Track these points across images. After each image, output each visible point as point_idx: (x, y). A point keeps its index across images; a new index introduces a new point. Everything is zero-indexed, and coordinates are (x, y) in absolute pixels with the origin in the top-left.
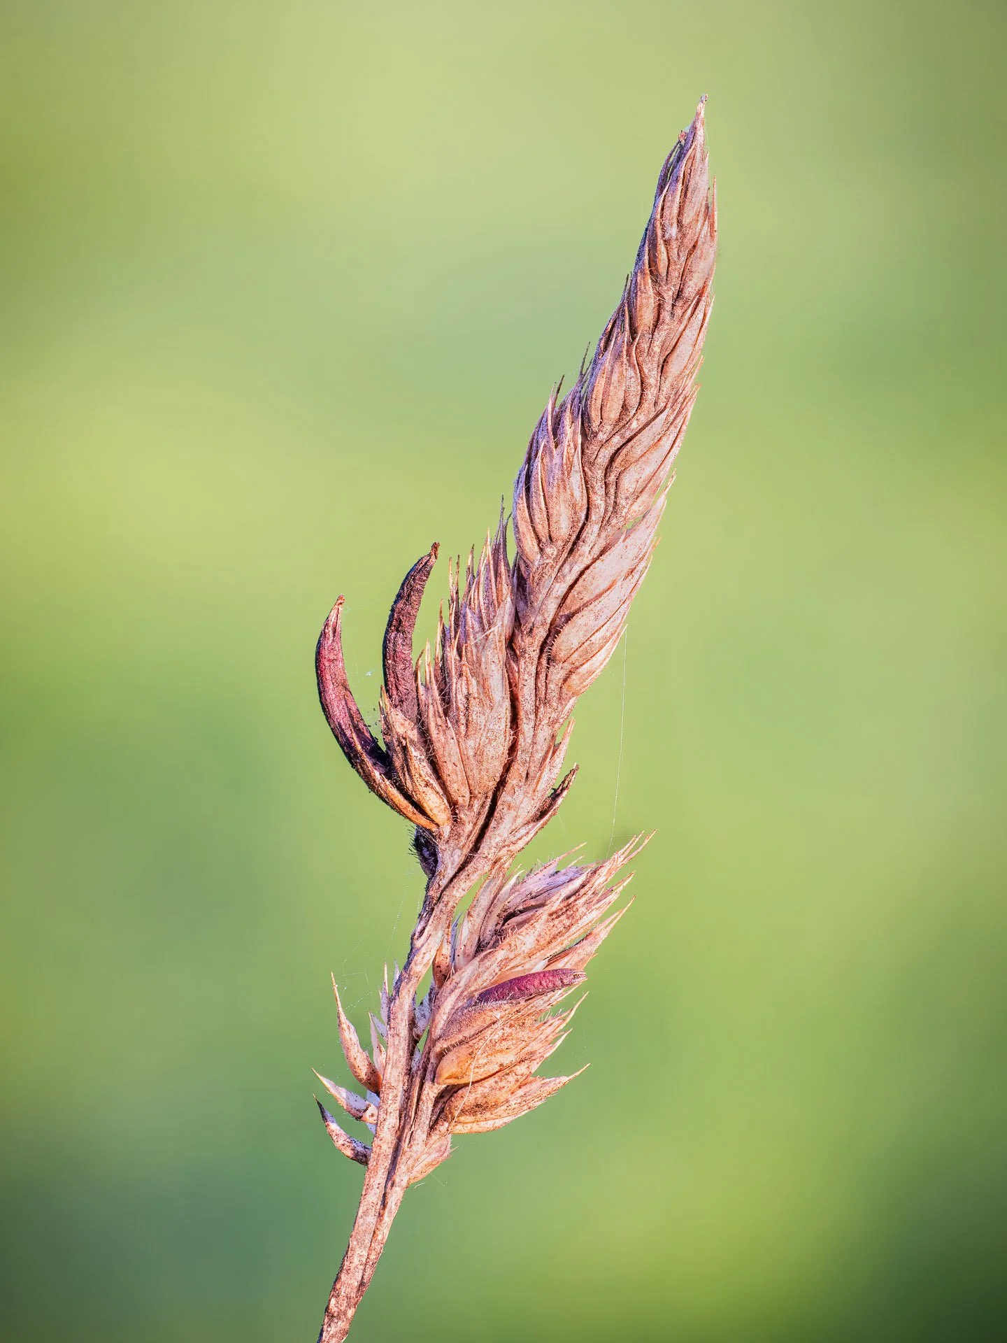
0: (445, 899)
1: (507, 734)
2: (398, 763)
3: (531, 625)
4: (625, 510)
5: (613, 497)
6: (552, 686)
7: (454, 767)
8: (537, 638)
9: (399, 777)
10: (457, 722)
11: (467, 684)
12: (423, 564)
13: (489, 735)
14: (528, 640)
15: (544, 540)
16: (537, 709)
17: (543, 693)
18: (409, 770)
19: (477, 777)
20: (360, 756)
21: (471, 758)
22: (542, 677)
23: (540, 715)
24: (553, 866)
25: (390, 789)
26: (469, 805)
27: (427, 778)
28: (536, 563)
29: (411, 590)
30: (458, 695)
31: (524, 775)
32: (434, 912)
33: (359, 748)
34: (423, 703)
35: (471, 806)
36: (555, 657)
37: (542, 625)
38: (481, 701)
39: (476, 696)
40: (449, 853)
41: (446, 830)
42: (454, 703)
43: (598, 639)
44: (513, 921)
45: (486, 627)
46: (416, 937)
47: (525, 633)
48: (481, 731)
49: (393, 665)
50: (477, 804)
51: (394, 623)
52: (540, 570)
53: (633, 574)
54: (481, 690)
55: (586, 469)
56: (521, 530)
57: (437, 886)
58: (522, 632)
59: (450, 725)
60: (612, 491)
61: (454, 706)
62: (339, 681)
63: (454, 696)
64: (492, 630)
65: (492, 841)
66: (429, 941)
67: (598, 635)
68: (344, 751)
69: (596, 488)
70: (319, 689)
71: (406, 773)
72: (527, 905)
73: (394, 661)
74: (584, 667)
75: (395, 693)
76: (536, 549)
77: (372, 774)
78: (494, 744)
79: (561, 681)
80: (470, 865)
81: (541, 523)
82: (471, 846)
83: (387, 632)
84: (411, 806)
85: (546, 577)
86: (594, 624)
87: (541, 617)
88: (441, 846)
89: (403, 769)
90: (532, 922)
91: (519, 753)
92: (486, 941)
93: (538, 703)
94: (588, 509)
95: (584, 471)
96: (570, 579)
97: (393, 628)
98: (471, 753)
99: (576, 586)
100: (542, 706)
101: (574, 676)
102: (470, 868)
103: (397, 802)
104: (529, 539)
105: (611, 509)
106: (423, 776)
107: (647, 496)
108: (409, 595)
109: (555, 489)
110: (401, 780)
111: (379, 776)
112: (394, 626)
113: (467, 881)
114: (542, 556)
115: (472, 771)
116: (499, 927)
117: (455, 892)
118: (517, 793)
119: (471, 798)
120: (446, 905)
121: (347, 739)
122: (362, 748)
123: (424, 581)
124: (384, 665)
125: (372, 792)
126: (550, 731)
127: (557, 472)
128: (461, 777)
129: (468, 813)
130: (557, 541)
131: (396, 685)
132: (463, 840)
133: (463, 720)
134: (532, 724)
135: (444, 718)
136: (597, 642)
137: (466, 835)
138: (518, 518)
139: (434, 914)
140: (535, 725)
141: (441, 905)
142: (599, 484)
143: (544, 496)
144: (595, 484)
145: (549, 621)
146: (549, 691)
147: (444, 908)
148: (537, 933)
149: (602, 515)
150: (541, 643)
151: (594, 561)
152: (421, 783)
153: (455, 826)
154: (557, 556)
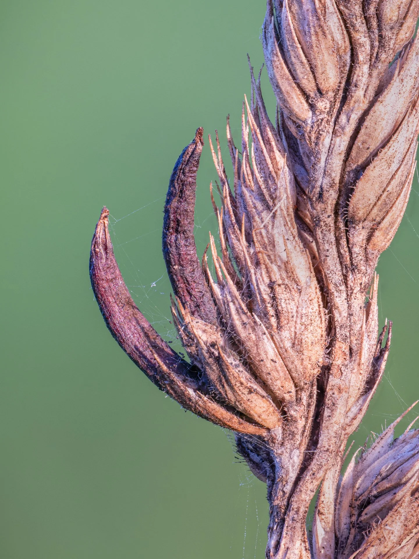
0: (294, 505)
1: (322, 314)
2: (213, 374)
3: (318, 189)
4: (393, 42)
5: (376, 31)
6: (356, 250)
7: (272, 363)
8: (329, 202)
9: (218, 390)
10: (265, 315)
11: (268, 272)
12: (190, 153)
13: (303, 321)
14: (319, 206)
15: (312, 94)
16: (345, 277)
17: (348, 259)
18: (228, 381)
19: (300, 368)
20: (169, 377)
21: (290, 350)
22: (343, 242)
23: (350, 283)
24: (389, 434)
25: (210, 404)
26: (297, 400)
27: (249, 384)
28: (309, 122)
29: (183, 185)
30: (260, 286)
31: (347, 352)
32: (286, 522)
33: (165, 368)
34: (221, 301)
35: (299, 400)
36: (353, 217)
37: (331, 186)
38: (287, 287)
39: (280, 282)
40: (287, 455)
41: (278, 432)
42: (258, 295)
43: (394, 188)
44: (370, 509)
45: (271, 204)
46: (272, 553)
47: (314, 199)
48: (295, 319)
49: (181, 270)
50: (304, 396)
51: (172, 224)
52: (315, 128)
53: (416, 108)
54: (284, 275)
55: (342, 8)
56: (283, 89)
57: (281, 493)
58: (310, 199)
59: (258, 320)
60: (374, 23)
61: (259, 299)
62: (123, 301)
63: (256, 288)
64: (278, 205)
65: (330, 431)
66: (288, 555)
67: (394, 183)
68: (147, 375)
69: (357, 26)
70: (104, 315)
71: (225, 385)
72: (382, 489)
73: (180, 265)
74: (386, 220)
75: (188, 298)
76: (306, 106)
77: (186, 393)
78: (311, 328)
79: (365, 242)
80: (313, 463)
81: (306, 77)
82: (307, 441)
83: (165, 236)
84: (235, 417)
85: (324, 134)
86: (387, 173)
87: (328, 178)
88: (277, 450)
89: (221, 381)
90: (396, 508)
91: (338, 330)
92: (344, 537)
93: (344, 271)
94: (352, 50)
95: (339, 10)
96: (349, 130)
97: (171, 230)
98: (288, 344)
99: (359, 136)
100: (350, 273)
101: (377, 233)
102: (313, 466)
103: (219, 416)
104: (295, 97)
105: (376, 43)
106: (245, 383)
107: (411, 20)
108: (181, 192)
109: (314, 38)
110: (220, 393)
111: (194, 394)
112: (173, 228)
113: (314, 481)
114: (314, 113)
115: (293, 363)
116: (354, 519)
117: (303, 496)
118: (345, 373)
119: (297, 391)
120: (297, 512)
121: (149, 361)
122: (169, 368)
123: (195, 172)
124: (170, 272)
125: (188, 411)
126: (364, 297)
127: (311, 18)
128: (282, 372)
129: (297, 408)
130: (327, 92)
131: (187, 290)
132: (298, 437)
133: (272, 312)
134: (344, 295)
135: (249, 314)
136: (394, 190)
137: (300, 432)
138: (278, 77)
139: (286, 525)
140: (348, 295)
141: (291, 514)
142: (359, 20)
143: (302, 48)
144: (355, 22)
145: (337, 181)
146: (354, 256)
147: (296, 516)
148: (403, 518)
149: (369, 52)
150: (334, 206)
151: (372, 104)
152: (243, 391)
153: (286, 425)
154: (330, 108)
